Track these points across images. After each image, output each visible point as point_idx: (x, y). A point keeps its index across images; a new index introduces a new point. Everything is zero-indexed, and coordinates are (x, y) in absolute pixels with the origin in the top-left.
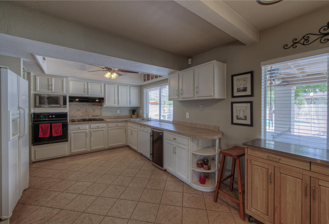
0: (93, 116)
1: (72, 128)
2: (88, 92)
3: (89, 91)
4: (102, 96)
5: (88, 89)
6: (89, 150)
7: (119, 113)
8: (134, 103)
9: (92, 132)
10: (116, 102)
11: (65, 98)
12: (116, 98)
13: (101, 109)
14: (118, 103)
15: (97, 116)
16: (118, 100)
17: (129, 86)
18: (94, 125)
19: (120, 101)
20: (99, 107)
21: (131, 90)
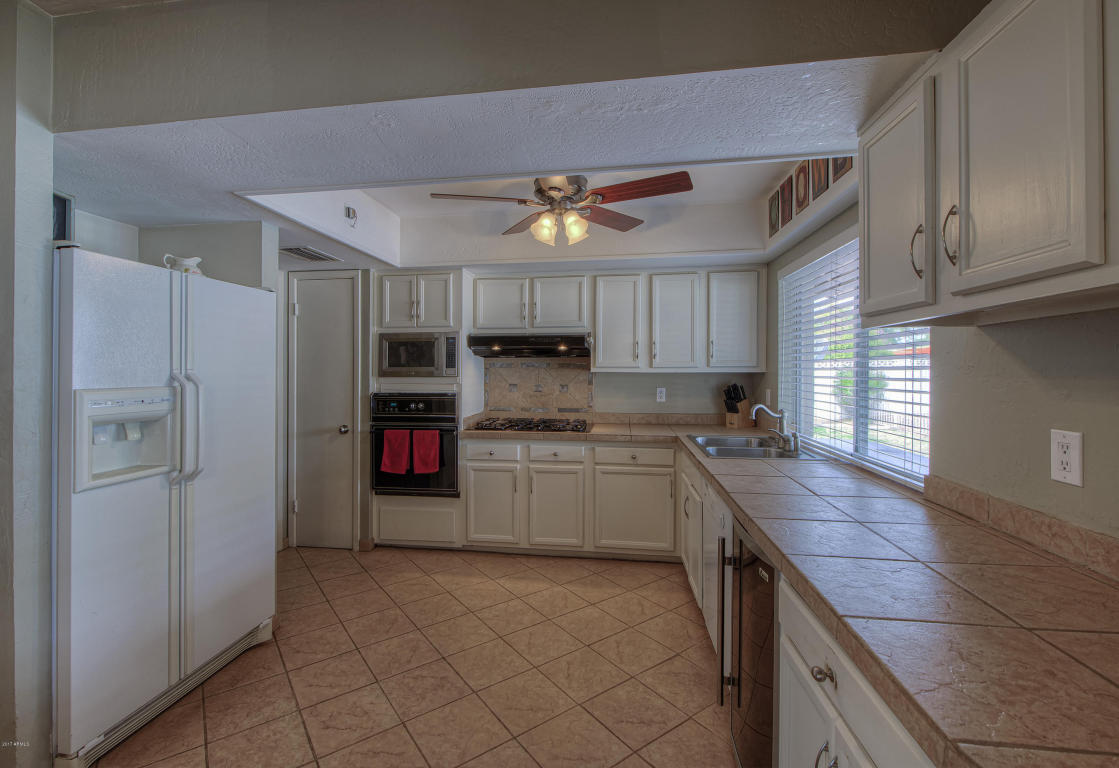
0: (560, 410)
1: (471, 453)
2: (533, 317)
3: (538, 311)
4: (581, 327)
5: (533, 304)
6: (524, 545)
7: (664, 400)
8: (732, 356)
9: (535, 476)
10: (642, 350)
11: (451, 343)
12: (642, 337)
13: (590, 383)
14: (652, 356)
15: (577, 410)
16: (651, 343)
17: (703, 273)
18: (543, 447)
19: (657, 350)
20: (583, 376)
21: (714, 292)
